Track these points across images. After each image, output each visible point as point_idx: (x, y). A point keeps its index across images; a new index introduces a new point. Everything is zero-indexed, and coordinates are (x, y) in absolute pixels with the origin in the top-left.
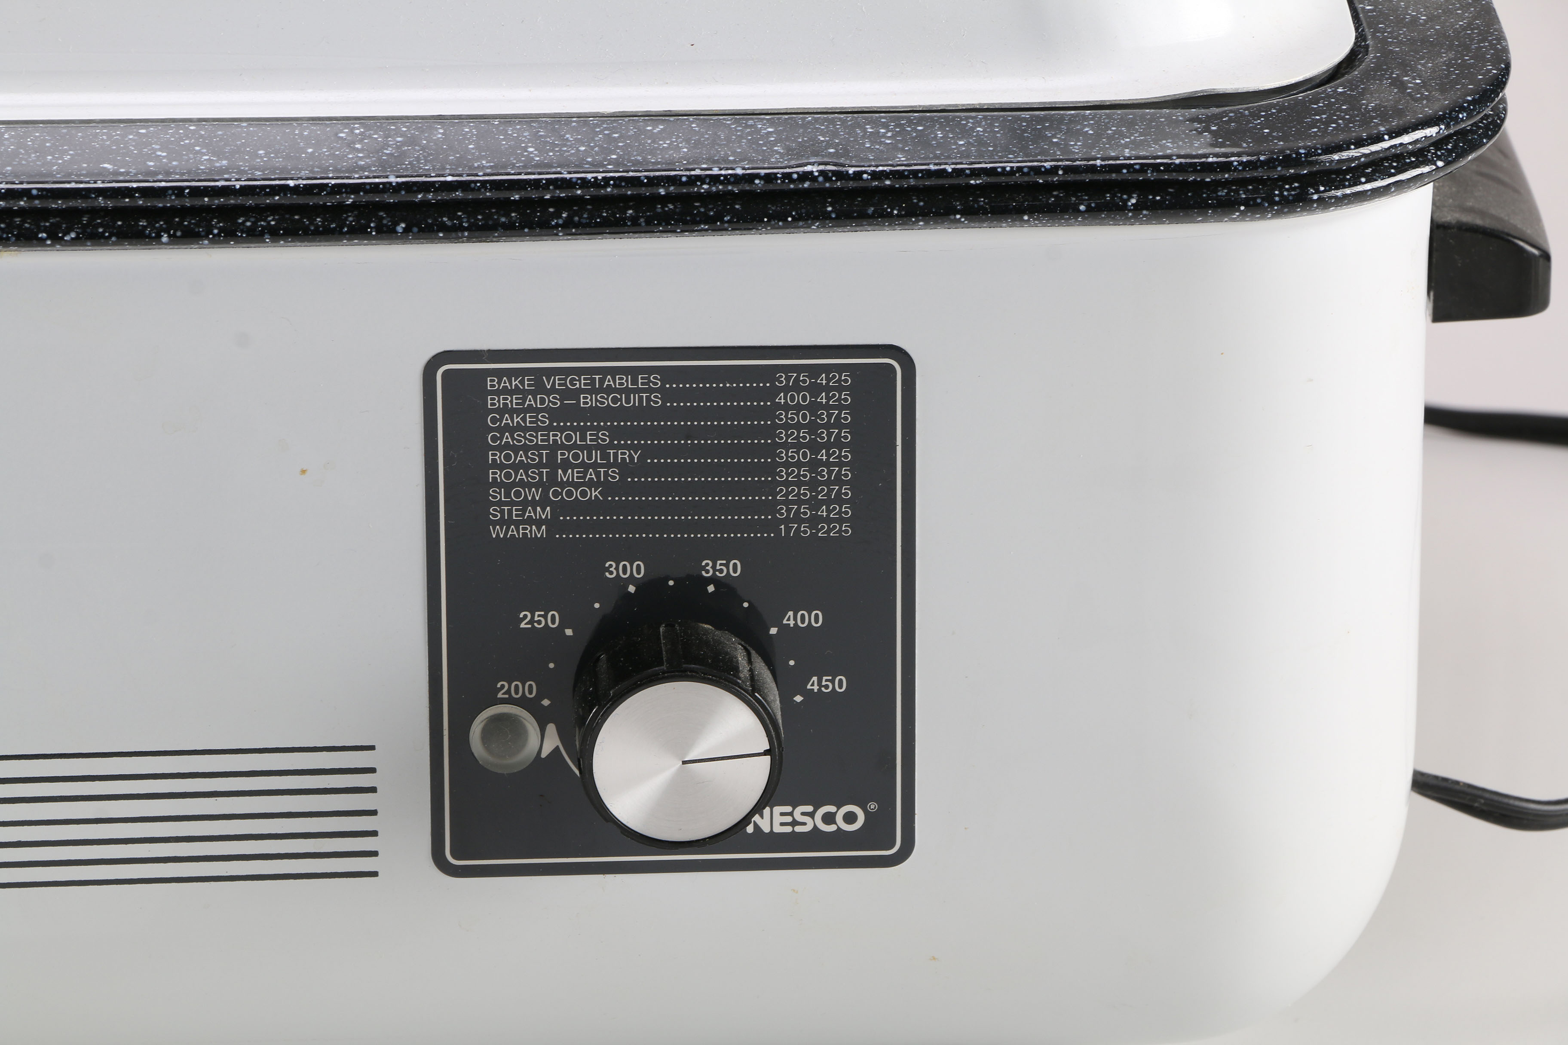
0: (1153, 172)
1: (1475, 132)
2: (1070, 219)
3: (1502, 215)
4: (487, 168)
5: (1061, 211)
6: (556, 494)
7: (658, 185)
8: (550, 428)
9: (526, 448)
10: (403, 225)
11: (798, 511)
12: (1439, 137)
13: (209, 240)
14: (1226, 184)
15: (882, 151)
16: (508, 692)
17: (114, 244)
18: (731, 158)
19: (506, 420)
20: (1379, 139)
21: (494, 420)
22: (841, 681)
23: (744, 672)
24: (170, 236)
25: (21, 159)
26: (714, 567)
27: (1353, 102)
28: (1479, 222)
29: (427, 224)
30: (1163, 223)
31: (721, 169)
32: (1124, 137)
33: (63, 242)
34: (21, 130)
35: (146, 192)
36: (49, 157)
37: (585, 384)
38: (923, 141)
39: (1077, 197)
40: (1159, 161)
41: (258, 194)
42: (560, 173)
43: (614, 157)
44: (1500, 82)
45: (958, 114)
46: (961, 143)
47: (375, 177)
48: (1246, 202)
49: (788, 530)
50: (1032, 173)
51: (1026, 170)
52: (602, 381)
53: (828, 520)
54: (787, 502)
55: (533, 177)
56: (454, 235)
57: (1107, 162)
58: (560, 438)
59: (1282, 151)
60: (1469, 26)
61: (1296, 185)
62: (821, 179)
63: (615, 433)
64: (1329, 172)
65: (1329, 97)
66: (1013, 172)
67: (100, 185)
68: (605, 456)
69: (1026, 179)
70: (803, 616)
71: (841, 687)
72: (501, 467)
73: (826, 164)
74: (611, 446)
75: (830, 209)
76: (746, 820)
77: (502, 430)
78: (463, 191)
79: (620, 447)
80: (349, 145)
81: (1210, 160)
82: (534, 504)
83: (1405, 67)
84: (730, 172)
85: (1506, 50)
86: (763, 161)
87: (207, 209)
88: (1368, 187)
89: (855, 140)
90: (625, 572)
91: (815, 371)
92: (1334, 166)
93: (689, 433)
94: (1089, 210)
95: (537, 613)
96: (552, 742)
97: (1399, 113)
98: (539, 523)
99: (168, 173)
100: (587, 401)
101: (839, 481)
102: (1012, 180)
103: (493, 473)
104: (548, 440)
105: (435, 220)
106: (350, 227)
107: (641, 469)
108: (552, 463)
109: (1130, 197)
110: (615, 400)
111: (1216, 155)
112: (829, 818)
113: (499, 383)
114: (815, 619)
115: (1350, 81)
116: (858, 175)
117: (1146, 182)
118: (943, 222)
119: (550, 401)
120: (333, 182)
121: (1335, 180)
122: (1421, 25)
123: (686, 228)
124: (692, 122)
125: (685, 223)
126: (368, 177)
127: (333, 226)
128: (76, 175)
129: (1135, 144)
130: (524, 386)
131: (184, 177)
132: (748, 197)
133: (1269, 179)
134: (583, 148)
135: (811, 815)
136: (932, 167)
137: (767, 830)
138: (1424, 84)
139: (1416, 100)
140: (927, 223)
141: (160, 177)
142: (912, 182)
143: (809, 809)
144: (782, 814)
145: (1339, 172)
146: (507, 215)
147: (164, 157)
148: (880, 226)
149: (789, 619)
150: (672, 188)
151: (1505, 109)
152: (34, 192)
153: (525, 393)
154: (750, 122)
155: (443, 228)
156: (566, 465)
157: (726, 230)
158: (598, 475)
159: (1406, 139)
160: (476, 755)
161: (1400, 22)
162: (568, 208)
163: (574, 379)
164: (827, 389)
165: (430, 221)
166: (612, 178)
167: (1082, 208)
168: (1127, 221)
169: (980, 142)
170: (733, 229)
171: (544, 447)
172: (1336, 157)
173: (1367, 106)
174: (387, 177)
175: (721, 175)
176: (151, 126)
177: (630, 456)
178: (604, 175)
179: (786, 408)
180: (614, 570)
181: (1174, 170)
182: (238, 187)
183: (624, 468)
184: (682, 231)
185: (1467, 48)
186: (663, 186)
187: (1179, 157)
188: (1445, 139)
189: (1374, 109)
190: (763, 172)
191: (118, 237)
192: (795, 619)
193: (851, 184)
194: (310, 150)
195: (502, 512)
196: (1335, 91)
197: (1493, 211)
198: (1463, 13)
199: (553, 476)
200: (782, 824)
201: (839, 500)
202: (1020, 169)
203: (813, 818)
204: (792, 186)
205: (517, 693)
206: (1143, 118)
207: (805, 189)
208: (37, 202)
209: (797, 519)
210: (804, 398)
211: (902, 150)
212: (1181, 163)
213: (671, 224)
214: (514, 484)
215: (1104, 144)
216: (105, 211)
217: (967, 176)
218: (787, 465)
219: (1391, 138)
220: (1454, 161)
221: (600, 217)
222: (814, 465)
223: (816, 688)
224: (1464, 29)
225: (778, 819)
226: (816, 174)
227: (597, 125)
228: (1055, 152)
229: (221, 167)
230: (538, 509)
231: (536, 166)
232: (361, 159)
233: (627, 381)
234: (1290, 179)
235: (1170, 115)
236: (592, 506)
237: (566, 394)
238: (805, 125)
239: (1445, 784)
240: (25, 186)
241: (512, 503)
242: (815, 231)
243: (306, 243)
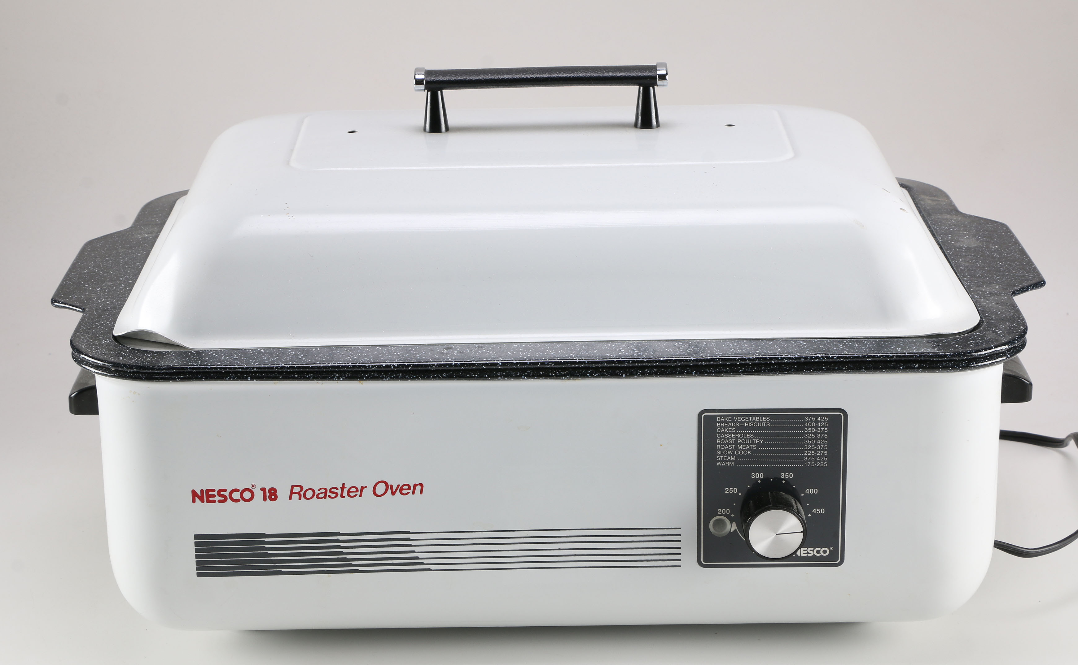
0: (923, 357)
1: (1018, 347)
2: (897, 371)
3: (1017, 372)
4: (720, 355)
5: (895, 369)
6: (737, 452)
7: (772, 360)
8: (736, 433)
9: (728, 439)
10: (695, 372)
11: (811, 458)
12: (1009, 348)
13: (637, 376)
14: (946, 361)
15: (839, 350)
16: (721, 512)
17: (609, 377)
18: (794, 352)
19: (723, 430)
20: (991, 348)
21: (719, 430)
22: (823, 510)
23: (795, 508)
24: (625, 375)
25: (582, 352)
26: (785, 475)
27: (982, 337)
28: (1011, 373)
29: (702, 371)
30: (926, 373)
31: (791, 355)
32: (913, 347)
33: (594, 377)
34: (581, 344)
35: (619, 362)
36: (590, 352)
37: (747, 420)
38: (852, 347)
39: (900, 365)
40: (925, 354)
41: (652, 362)
42: (742, 356)
43: (758, 351)
44: (1025, 332)
45: (861, 339)
46: (864, 348)
47: (686, 357)
48: (951, 367)
49: (808, 464)
50: (886, 357)
51: (884, 356)
52: (752, 419)
53: (820, 461)
54: (808, 456)
55: (734, 357)
56: (710, 375)
57: (909, 354)
58: (739, 436)
59: (962, 352)
60: (1013, 315)
61: (967, 362)
62: (821, 358)
63: (755, 434)
64: (976, 358)
65: (974, 335)
66: (880, 357)
67: (605, 360)
68: (752, 441)
69: (884, 359)
70: (812, 490)
71: (823, 512)
72: (721, 444)
73: (823, 354)
74: (754, 438)
75: (824, 367)
76: (795, 552)
77: (721, 433)
78: (713, 362)
79: (757, 438)
80: (678, 348)
81: (941, 354)
82: (730, 455)
83: (996, 327)
84: (794, 356)
85: (1025, 322)
86: (804, 353)
87: (637, 367)
88: (988, 362)
89: (831, 347)
90: (757, 476)
91: (817, 416)
92: (978, 356)
93: (778, 435)
94: (903, 368)
95: (731, 488)
96: (734, 527)
97: (997, 341)
98: (732, 461)
99: (625, 356)
100: (747, 425)
101: (824, 449)
102: (880, 359)
103: (718, 446)
104: (735, 436)
105: (704, 370)
106: (679, 372)
107: (763, 445)
108: (736, 443)
109: (916, 365)
110: (756, 424)
111: (942, 353)
112: (818, 552)
113: (721, 419)
114: (815, 491)
115: (980, 331)
116: (833, 357)
117: (921, 360)
118: (858, 372)
119: (736, 424)
120: (674, 359)
121: (978, 361)
122: (999, 314)
123: (780, 373)
124: (781, 341)
125: (780, 371)
126: (684, 357)
127: (674, 372)
128: (598, 357)
129: (917, 349)
130: (728, 420)
131: (630, 358)
132: (799, 364)
133: (958, 360)
134: (748, 349)
135: (813, 551)
136: (855, 355)
137: (799, 555)
138: (1003, 332)
139: (1001, 337)
140: (853, 372)
141: (623, 357)
142: (849, 360)
143: (812, 549)
144: (804, 550)
145: (979, 358)
146: (726, 369)
147: (624, 352)
148: (839, 373)
149: (807, 491)
150: (776, 361)
151: (1026, 340)
152: (586, 362)
153: (729, 422)
154: (798, 341)
155: (707, 373)
156: (740, 444)
157: (792, 373)
158: (750, 447)
159: (999, 348)
160: (711, 531)
161: (992, 314)
162: (744, 367)
163: (744, 418)
164: (821, 422)
165: (703, 370)
166: (758, 358)
167: (901, 368)
168: (915, 372)
169: (869, 348)
170: (794, 373)
171: (734, 438)
172: (979, 353)
173: (987, 338)
174: (690, 357)
175: (791, 357)
176: (619, 342)
177: (760, 441)
178: (755, 357)
179: (808, 427)
180: (754, 476)
181: (929, 357)
182: (646, 360)
183: (758, 445)
184: (779, 374)
185: (1014, 322)
186: (773, 360)
187: (931, 353)
188: (1011, 349)
189: (989, 339)
190: (804, 356)
191: (610, 375)
192: (809, 491)
193: (831, 360)
194: (666, 349)
195: (720, 458)
196: (976, 334)
197: (1014, 370)
198: (1011, 311)
199: (736, 447)
200: (804, 553)
201: (824, 455)
202: (882, 356)
203: (813, 552)
204: (813, 361)
205: (724, 512)
206: (918, 341)
207: (817, 361)
208: (587, 365)
209: (811, 461)
210: (813, 424)
211: (846, 350)
212: (932, 355)
213: (775, 372)
214: (724, 449)
215: (908, 349)
216: (607, 367)
217: (866, 358)
218: (808, 444)
219: (995, 348)
220: (1013, 355)
221: (754, 369)
222: (816, 445)
223: (815, 512)
224: (1012, 316)
225: (803, 552)
226: (820, 357)
227: (752, 342)
228: (893, 351)
229: (640, 354)
230: (732, 457)
231: (735, 354)
232: (682, 352)
233: (759, 419)
234: (963, 360)
235: (927, 340)
236: (748, 456)
237: (741, 422)
238: (815, 342)
239: (1000, 543)
240: (584, 360)
241: (724, 455)
242: (819, 374)
243: (666, 377)
